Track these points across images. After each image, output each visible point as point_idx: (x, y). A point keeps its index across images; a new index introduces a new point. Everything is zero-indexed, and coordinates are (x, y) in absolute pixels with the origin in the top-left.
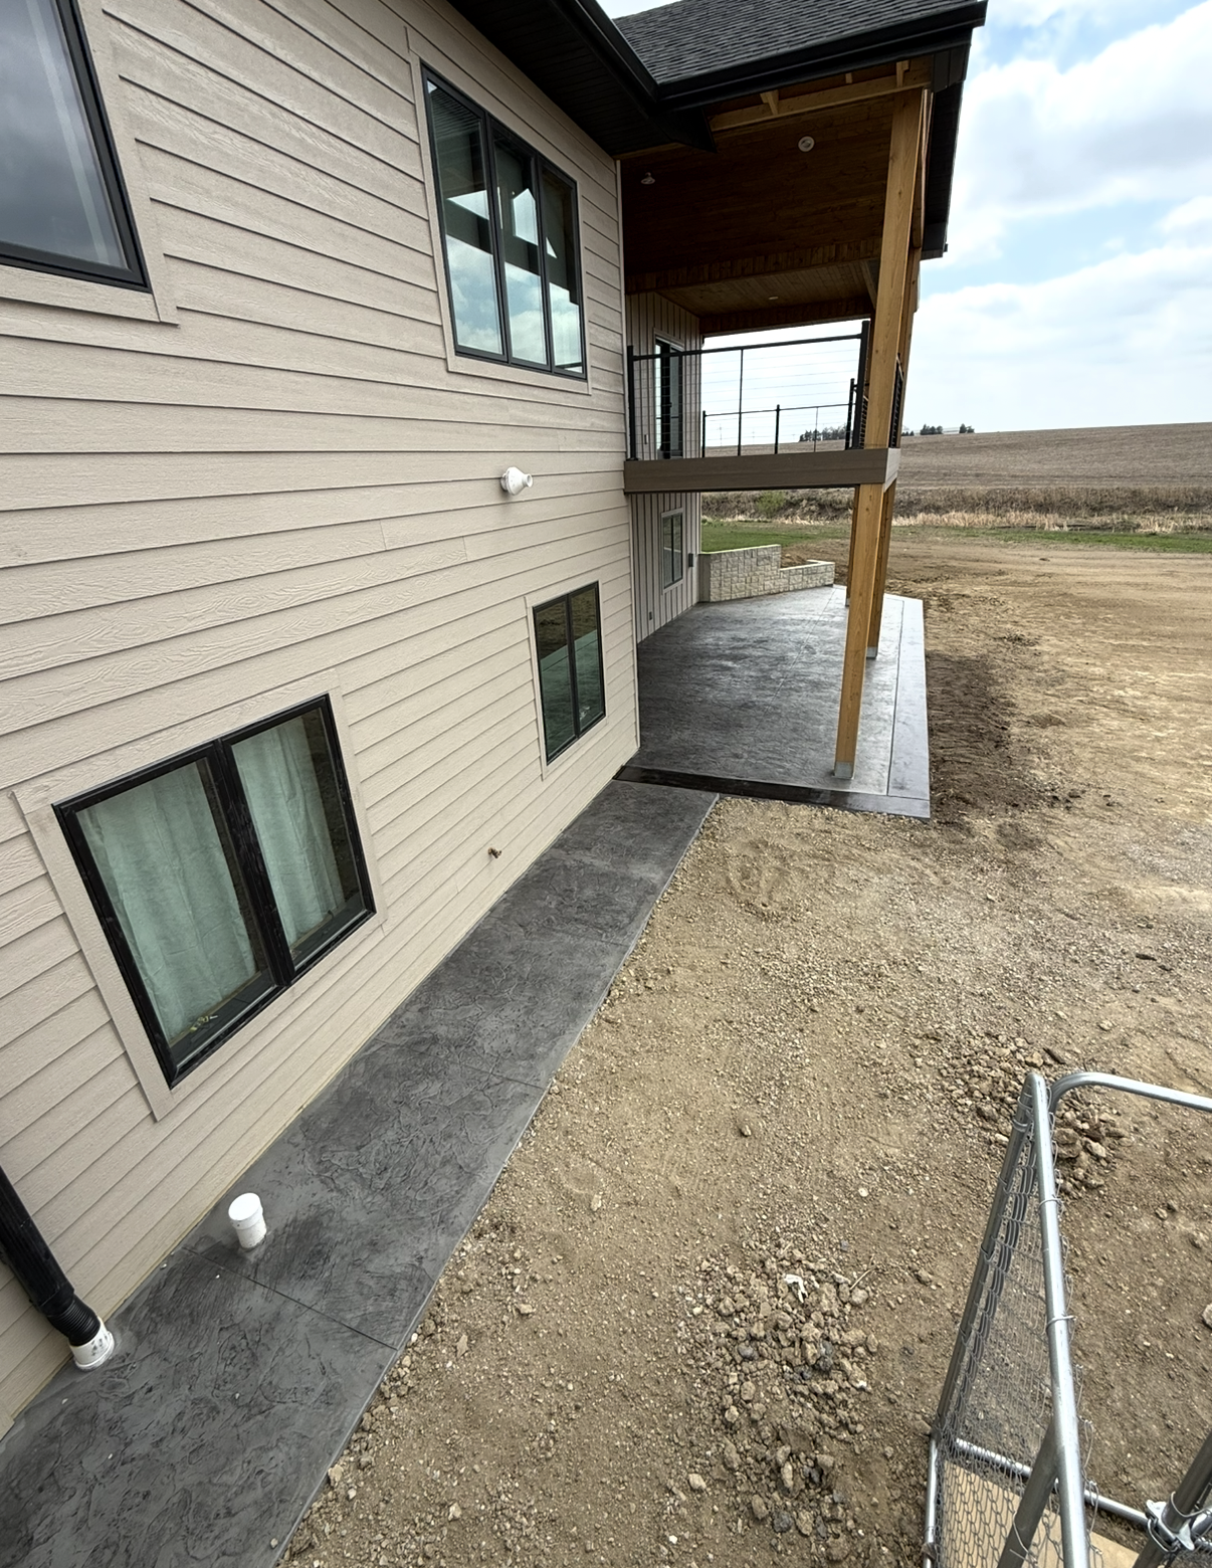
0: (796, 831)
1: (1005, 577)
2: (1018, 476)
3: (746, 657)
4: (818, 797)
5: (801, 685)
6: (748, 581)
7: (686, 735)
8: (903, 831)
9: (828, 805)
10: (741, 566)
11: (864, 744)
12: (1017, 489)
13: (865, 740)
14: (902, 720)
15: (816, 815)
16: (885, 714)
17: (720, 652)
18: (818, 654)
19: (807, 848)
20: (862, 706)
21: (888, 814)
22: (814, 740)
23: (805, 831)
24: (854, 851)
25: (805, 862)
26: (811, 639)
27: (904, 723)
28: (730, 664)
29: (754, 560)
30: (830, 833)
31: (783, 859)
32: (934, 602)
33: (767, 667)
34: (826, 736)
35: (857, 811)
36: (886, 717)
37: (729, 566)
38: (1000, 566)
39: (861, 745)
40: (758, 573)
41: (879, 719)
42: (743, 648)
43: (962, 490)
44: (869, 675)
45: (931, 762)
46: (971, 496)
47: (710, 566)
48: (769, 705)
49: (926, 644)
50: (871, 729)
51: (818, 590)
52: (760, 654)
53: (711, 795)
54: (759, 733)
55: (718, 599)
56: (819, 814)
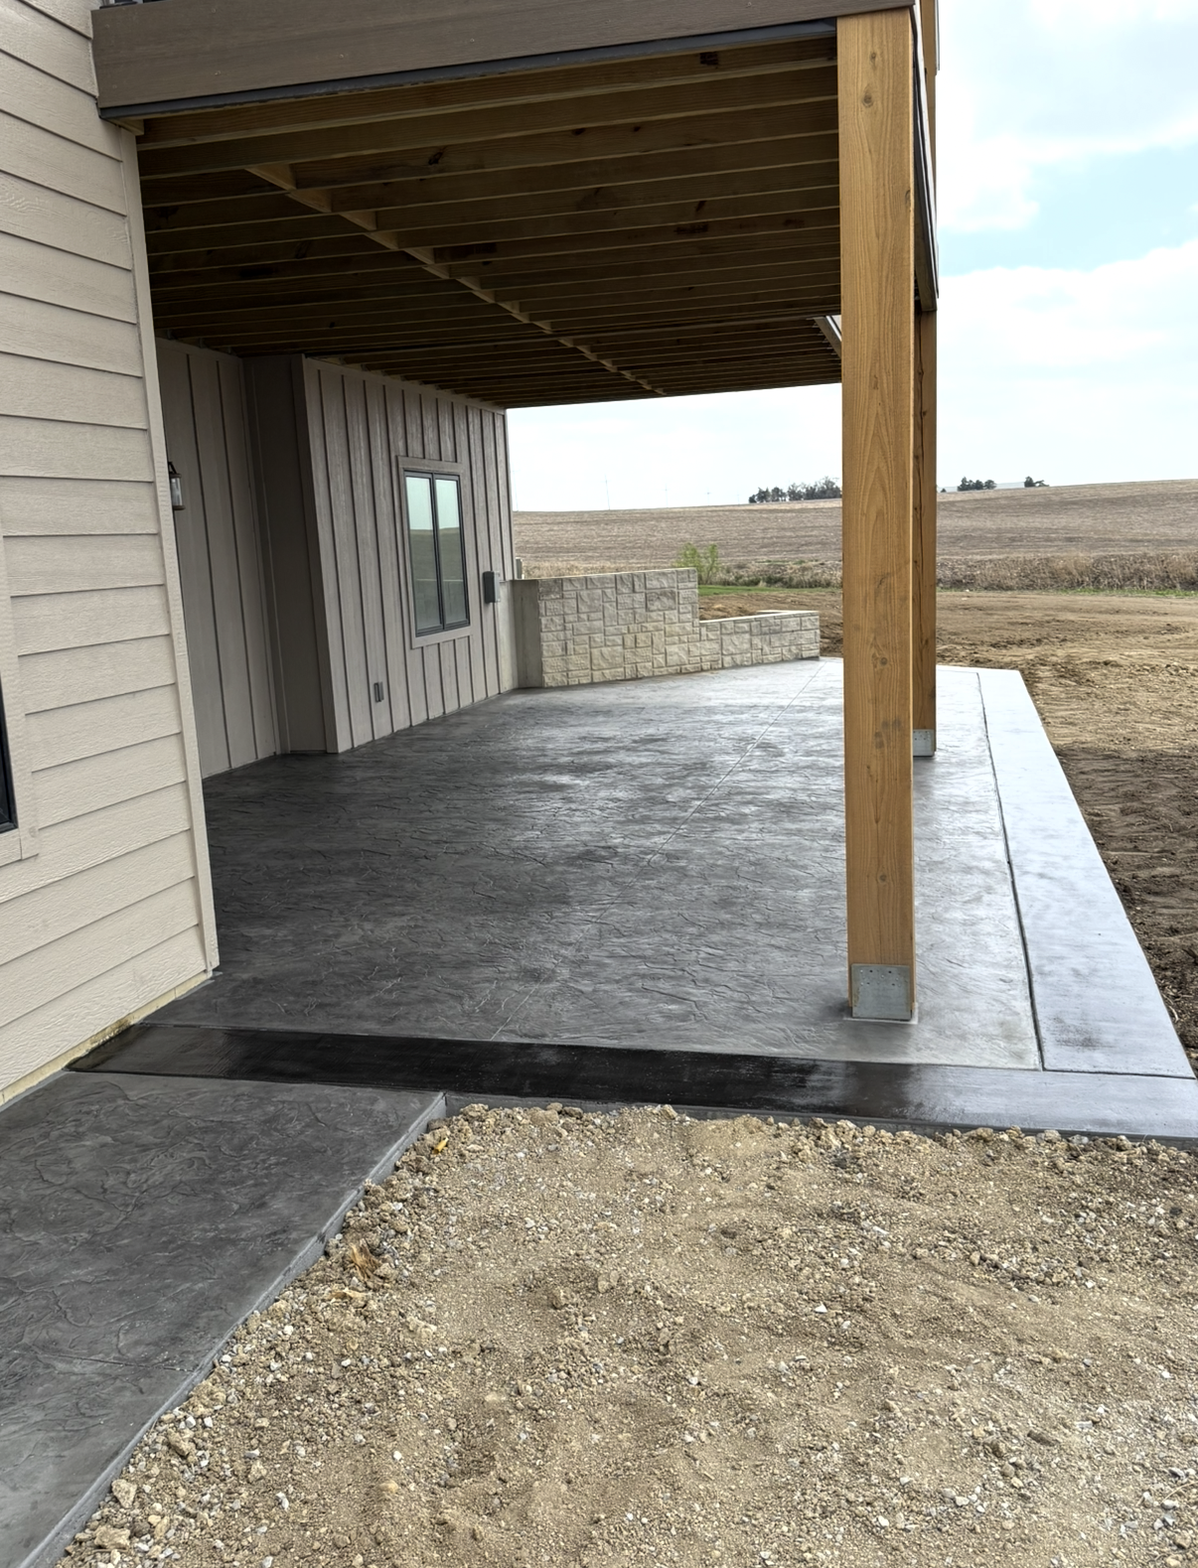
0: (718, 1219)
1: (1183, 635)
2: (1141, 541)
3: (609, 767)
4: (801, 1084)
5: (746, 810)
6: (629, 641)
7: (390, 929)
8: (1137, 1194)
9: (837, 1110)
10: (610, 610)
11: (936, 927)
12: (1145, 555)
13: (935, 918)
14: (1035, 868)
15: (795, 1152)
16: (982, 859)
17: (547, 760)
18: (788, 756)
19: (763, 1292)
20: (917, 846)
21: (1066, 1135)
22: (782, 925)
23: (754, 1216)
24: (962, 1294)
25: (754, 1362)
26: (772, 734)
27: (1042, 876)
28: (565, 779)
29: (639, 597)
30: (854, 1219)
31: (658, 1353)
32: (1044, 672)
33: (659, 781)
34: (817, 913)
35: (948, 1128)
36: (987, 865)
37: (583, 608)
38: (1169, 619)
39: (928, 932)
40: (650, 626)
41: (968, 870)
42: (606, 751)
43: (1047, 559)
44: (924, 789)
45: (1157, 970)
46: (1065, 568)
47: (537, 607)
48: (653, 852)
49: (1050, 735)
50: (950, 891)
51: (786, 666)
52: (644, 760)
53: (413, 1100)
54: (617, 915)
55: (560, 679)
56: (807, 1147)
